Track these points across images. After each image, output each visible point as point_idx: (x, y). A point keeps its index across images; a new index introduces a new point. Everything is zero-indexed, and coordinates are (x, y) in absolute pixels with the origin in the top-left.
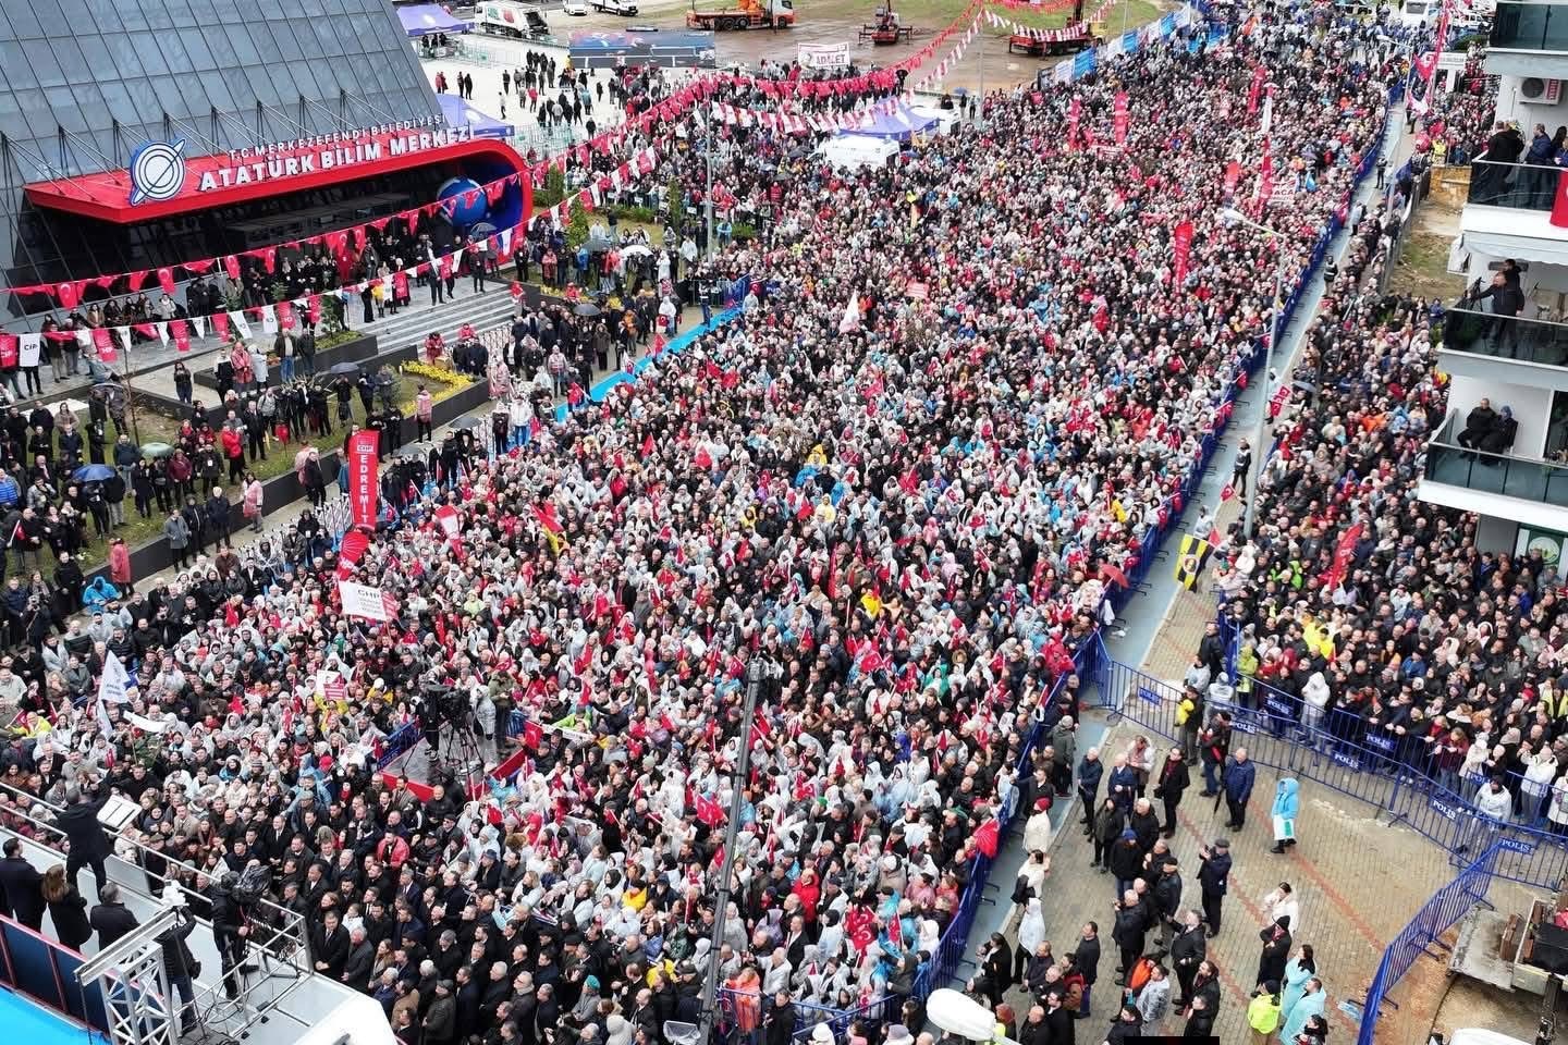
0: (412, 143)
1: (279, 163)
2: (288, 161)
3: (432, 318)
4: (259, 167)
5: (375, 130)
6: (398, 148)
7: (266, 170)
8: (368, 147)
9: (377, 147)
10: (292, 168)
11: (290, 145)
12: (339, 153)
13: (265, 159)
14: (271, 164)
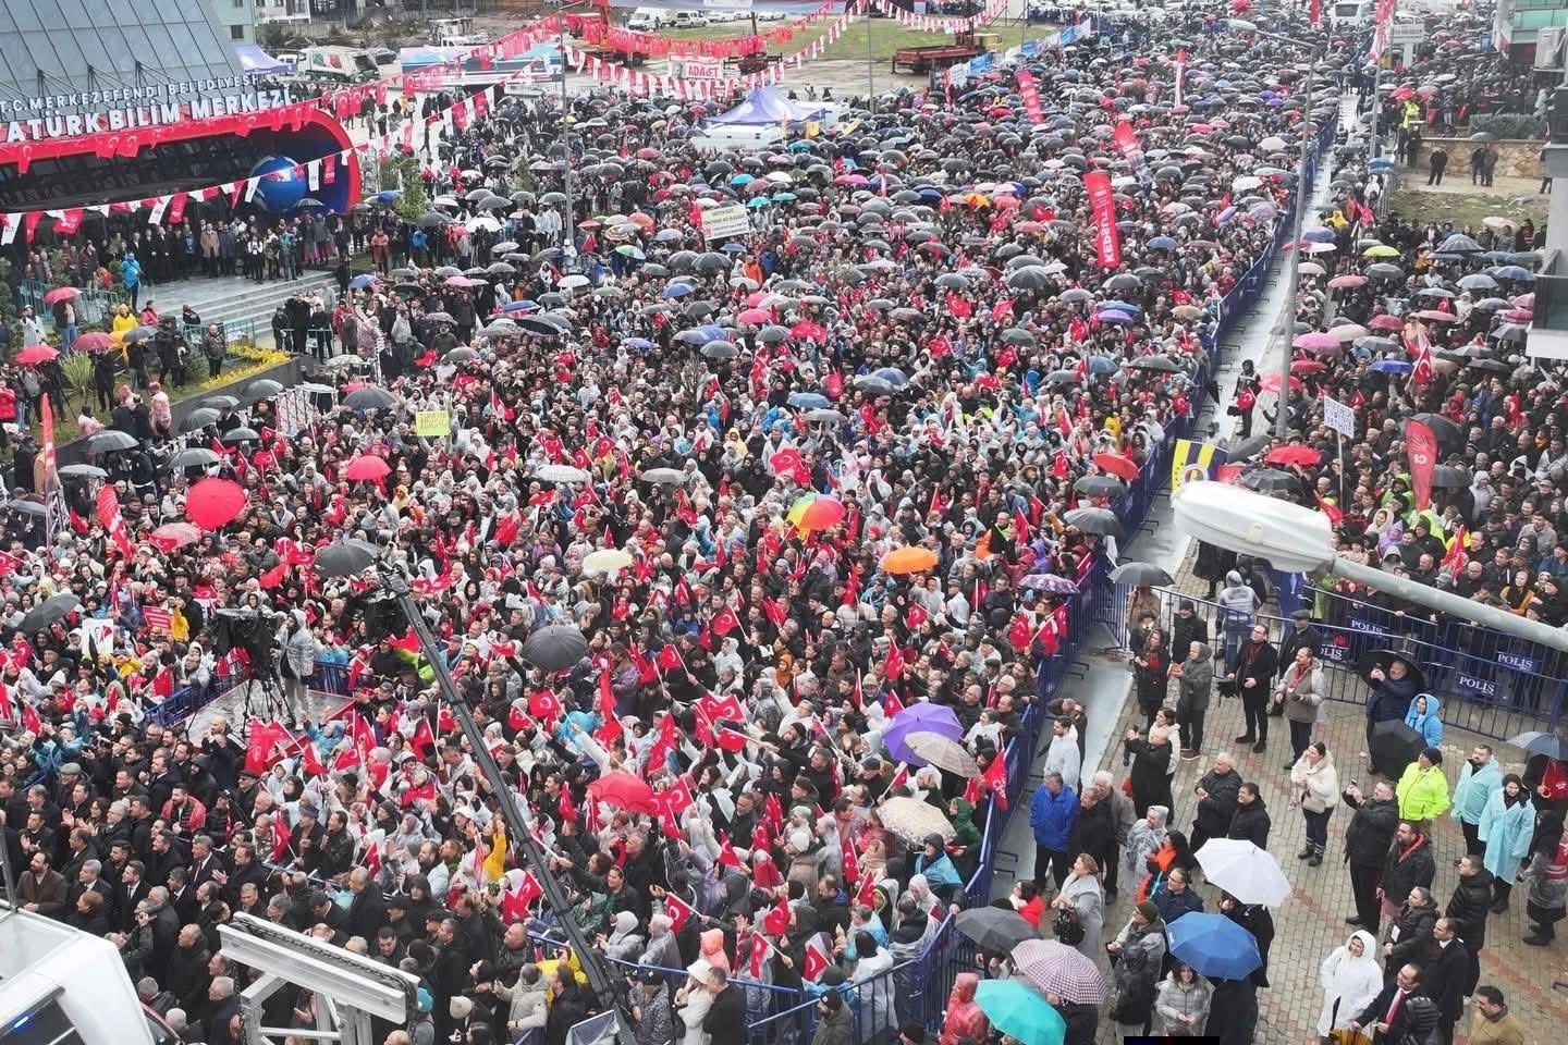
0: (216, 107)
1: (58, 120)
2: (69, 119)
3: (242, 305)
4: (35, 123)
5: (172, 88)
6: (200, 112)
7: (43, 127)
8: (164, 108)
9: (175, 106)
10: (74, 127)
11: (72, 100)
12: (130, 111)
13: (41, 114)
14: (49, 122)
